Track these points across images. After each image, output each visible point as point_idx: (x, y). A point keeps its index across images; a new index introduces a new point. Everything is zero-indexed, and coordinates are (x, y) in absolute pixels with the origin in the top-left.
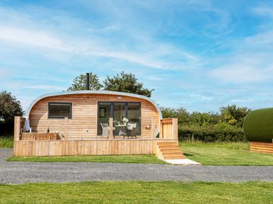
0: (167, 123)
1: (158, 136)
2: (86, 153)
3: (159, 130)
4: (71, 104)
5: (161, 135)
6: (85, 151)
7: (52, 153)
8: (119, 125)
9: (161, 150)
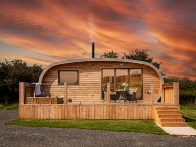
0: (168, 88)
1: (159, 101)
2: (84, 117)
3: (161, 94)
4: (78, 71)
5: (162, 100)
6: (84, 115)
7: (52, 116)
8: (119, 90)
9: (160, 116)
